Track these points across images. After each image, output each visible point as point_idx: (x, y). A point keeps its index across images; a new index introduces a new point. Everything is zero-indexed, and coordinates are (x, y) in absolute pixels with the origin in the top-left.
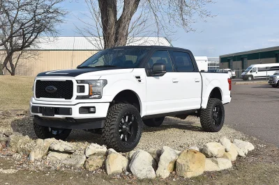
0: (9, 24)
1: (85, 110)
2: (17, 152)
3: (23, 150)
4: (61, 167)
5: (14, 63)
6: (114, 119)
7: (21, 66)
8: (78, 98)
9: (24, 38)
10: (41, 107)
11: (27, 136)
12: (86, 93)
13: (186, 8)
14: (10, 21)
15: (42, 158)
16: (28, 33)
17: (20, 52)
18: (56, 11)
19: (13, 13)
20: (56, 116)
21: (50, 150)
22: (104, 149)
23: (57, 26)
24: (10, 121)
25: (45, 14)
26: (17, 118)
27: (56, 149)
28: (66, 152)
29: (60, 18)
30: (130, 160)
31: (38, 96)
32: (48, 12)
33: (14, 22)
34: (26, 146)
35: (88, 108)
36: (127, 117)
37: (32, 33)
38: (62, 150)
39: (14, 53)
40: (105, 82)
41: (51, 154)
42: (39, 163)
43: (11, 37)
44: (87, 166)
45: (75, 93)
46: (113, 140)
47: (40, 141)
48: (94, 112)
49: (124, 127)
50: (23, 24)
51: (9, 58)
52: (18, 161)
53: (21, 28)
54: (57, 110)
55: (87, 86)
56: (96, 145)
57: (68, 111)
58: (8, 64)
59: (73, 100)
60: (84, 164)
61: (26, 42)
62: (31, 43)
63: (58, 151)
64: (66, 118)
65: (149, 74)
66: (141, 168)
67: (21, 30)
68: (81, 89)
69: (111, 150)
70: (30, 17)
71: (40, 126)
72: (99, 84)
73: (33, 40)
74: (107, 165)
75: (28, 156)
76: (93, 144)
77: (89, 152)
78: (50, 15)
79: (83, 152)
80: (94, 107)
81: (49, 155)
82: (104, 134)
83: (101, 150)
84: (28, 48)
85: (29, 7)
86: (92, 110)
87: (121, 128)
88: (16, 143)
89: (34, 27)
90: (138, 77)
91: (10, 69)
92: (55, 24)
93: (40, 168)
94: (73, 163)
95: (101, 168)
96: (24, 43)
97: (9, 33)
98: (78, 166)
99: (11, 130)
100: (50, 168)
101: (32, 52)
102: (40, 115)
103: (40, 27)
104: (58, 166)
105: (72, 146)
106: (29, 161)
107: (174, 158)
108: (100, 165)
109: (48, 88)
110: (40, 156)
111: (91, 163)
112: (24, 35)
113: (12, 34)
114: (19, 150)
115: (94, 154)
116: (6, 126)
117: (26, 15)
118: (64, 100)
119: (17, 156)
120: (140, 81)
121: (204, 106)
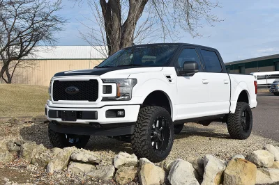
0: (6, 32)
1: (112, 113)
2: (31, 163)
3: (38, 161)
4: (87, 180)
5: (11, 73)
6: (145, 124)
7: (17, 75)
8: (104, 99)
9: (22, 47)
10: (59, 111)
11: (41, 145)
12: (114, 94)
13: (193, 12)
14: (7, 29)
15: (63, 170)
16: (26, 41)
17: (17, 61)
18: (55, 19)
19: (10, 22)
20: (79, 121)
21: (71, 160)
22: (134, 158)
23: (55, 35)
24: (18, 128)
25: (43, 22)
26: (25, 125)
27: (78, 159)
28: (90, 162)
29: (59, 25)
30: (168, 172)
31: (56, 99)
32: (46, 20)
33: (11, 31)
34: (41, 156)
35: (116, 111)
36: (158, 122)
37: (30, 42)
38: (85, 160)
39: (11, 62)
40: (135, 81)
41: (73, 165)
42: (59, 176)
43: (8, 45)
44: (118, 179)
45: (101, 94)
46: (145, 148)
47: (57, 150)
48: (123, 116)
49: (155, 133)
50: (20, 33)
51: (5, 68)
52: (35, 173)
53: (18, 37)
54: (80, 114)
55: (114, 86)
56: (126, 154)
57: (93, 115)
58: (5, 74)
59: (99, 102)
60: (114, 177)
61: (24, 50)
62: (28, 52)
63: (81, 162)
64: (91, 123)
65: (179, 74)
66: (183, 181)
67: (19, 39)
68: (108, 89)
69: (145, 159)
70: (27, 25)
71: (56, 133)
72: (127, 84)
73: (31, 49)
74: (142, 177)
75: (46, 167)
76: (121, 153)
77: (118, 163)
78: (49, 23)
79: (111, 162)
80: (123, 110)
81: (70, 166)
82: (133, 142)
83: (132, 160)
84: (26, 57)
85: (26, 15)
86: (120, 113)
87: (152, 134)
88: (29, 153)
89: (32, 36)
90: (169, 77)
91: (6, 79)
92: (53, 32)
93: (61, 181)
94: (100, 176)
95: (134, 181)
96: (21, 52)
97: (6, 42)
98: (107, 179)
99: (20, 138)
100: (73, 181)
101: (29, 61)
102: (59, 120)
103: (37, 35)
104: (83, 179)
105: (96, 155)
106: (48, 174)
107: (221, 168)
108: (133, 177)
109: (69, 89)
110: (59, 168)
111: (122, 174)
112: (22, 43)
113: (9, 42)
114: (34, 161)
115: (124, 165)
116: (15, 134)
117: (23, 23)
118: (87, 102)
119: (33, 168)
120: (170, 81)
121: (233, 111)
